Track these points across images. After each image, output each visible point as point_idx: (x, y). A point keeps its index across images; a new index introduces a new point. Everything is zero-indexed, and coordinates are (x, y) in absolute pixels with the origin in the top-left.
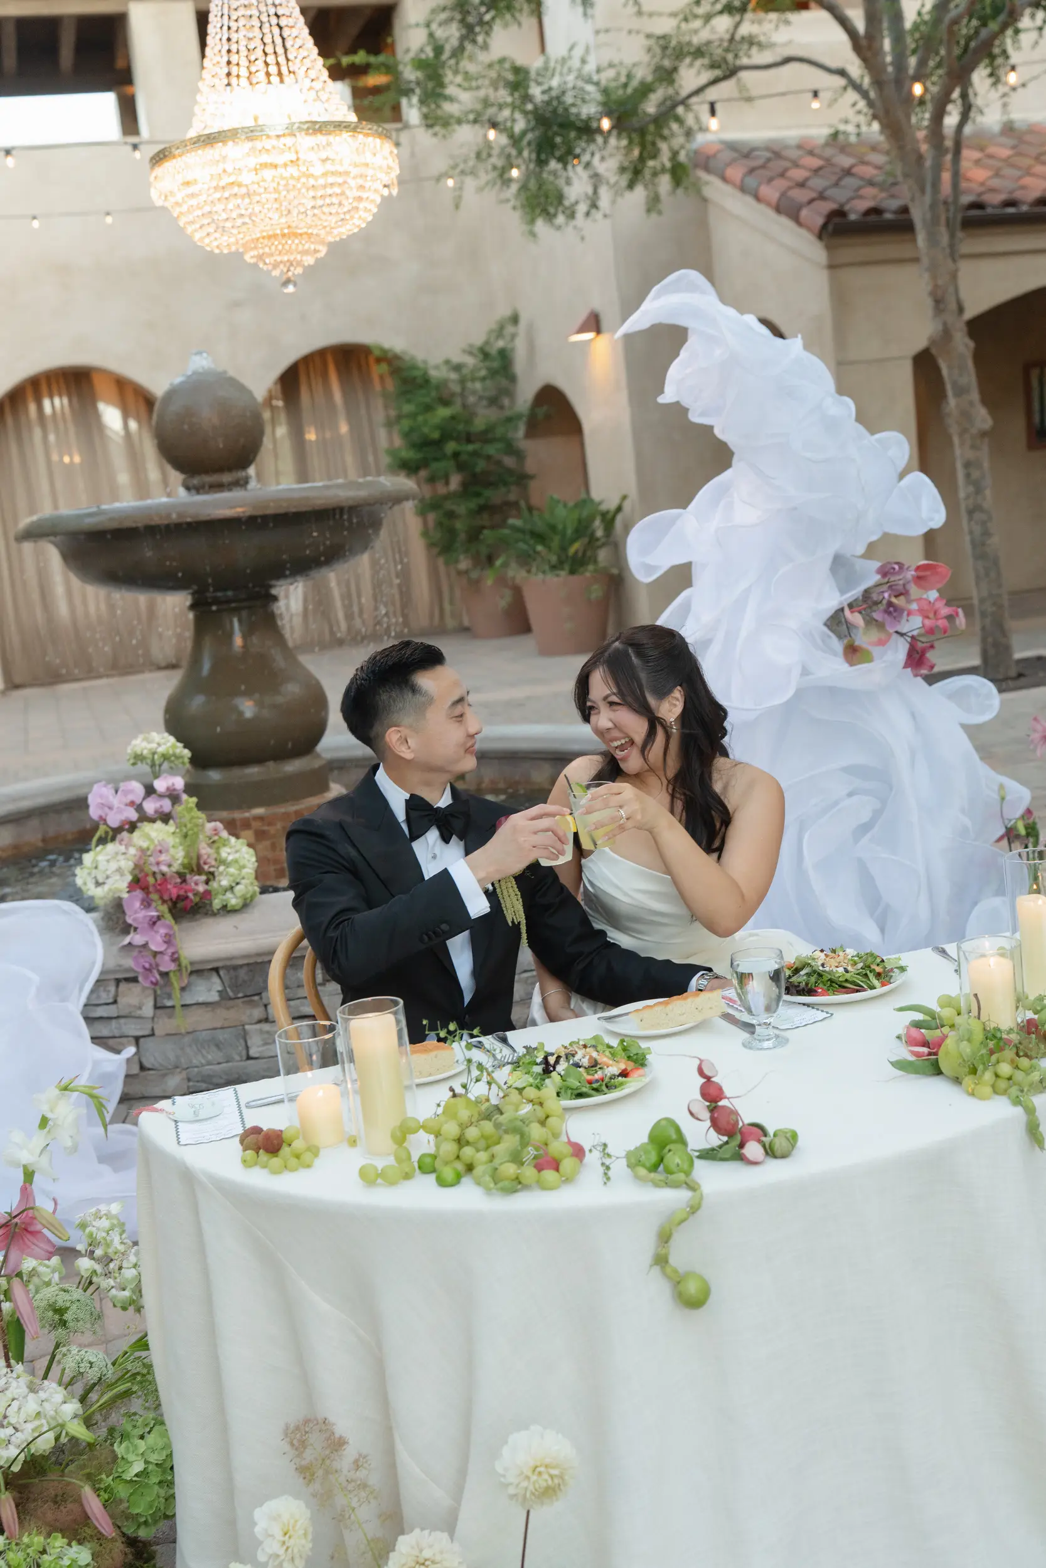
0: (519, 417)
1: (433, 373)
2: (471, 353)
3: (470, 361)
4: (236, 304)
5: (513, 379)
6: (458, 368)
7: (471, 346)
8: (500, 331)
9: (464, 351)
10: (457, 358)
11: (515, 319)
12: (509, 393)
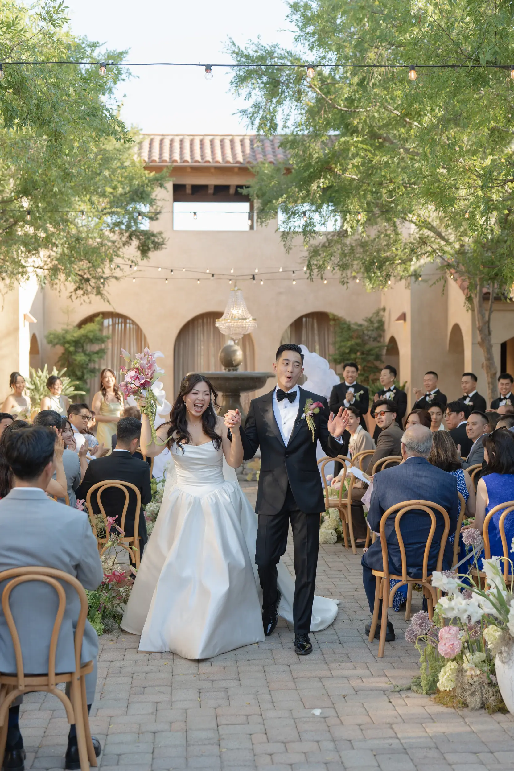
0: (384, 346)
1: (352, 326)
2: (366, 321)
3: (365, 323)
4: (280, 293)
5: (384, 331)
6: (361, 325)
7: (367, 318)
8: (377, 313)
9: (363, 320)
10: (361, 322)
11: (384, 310)
12: (380, 336)
